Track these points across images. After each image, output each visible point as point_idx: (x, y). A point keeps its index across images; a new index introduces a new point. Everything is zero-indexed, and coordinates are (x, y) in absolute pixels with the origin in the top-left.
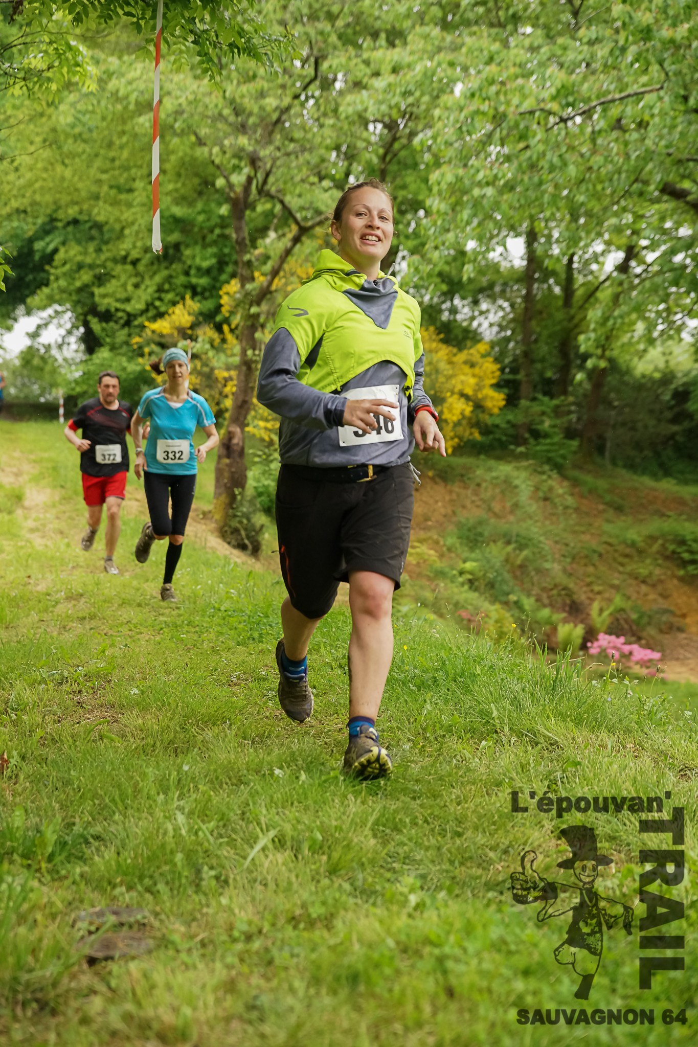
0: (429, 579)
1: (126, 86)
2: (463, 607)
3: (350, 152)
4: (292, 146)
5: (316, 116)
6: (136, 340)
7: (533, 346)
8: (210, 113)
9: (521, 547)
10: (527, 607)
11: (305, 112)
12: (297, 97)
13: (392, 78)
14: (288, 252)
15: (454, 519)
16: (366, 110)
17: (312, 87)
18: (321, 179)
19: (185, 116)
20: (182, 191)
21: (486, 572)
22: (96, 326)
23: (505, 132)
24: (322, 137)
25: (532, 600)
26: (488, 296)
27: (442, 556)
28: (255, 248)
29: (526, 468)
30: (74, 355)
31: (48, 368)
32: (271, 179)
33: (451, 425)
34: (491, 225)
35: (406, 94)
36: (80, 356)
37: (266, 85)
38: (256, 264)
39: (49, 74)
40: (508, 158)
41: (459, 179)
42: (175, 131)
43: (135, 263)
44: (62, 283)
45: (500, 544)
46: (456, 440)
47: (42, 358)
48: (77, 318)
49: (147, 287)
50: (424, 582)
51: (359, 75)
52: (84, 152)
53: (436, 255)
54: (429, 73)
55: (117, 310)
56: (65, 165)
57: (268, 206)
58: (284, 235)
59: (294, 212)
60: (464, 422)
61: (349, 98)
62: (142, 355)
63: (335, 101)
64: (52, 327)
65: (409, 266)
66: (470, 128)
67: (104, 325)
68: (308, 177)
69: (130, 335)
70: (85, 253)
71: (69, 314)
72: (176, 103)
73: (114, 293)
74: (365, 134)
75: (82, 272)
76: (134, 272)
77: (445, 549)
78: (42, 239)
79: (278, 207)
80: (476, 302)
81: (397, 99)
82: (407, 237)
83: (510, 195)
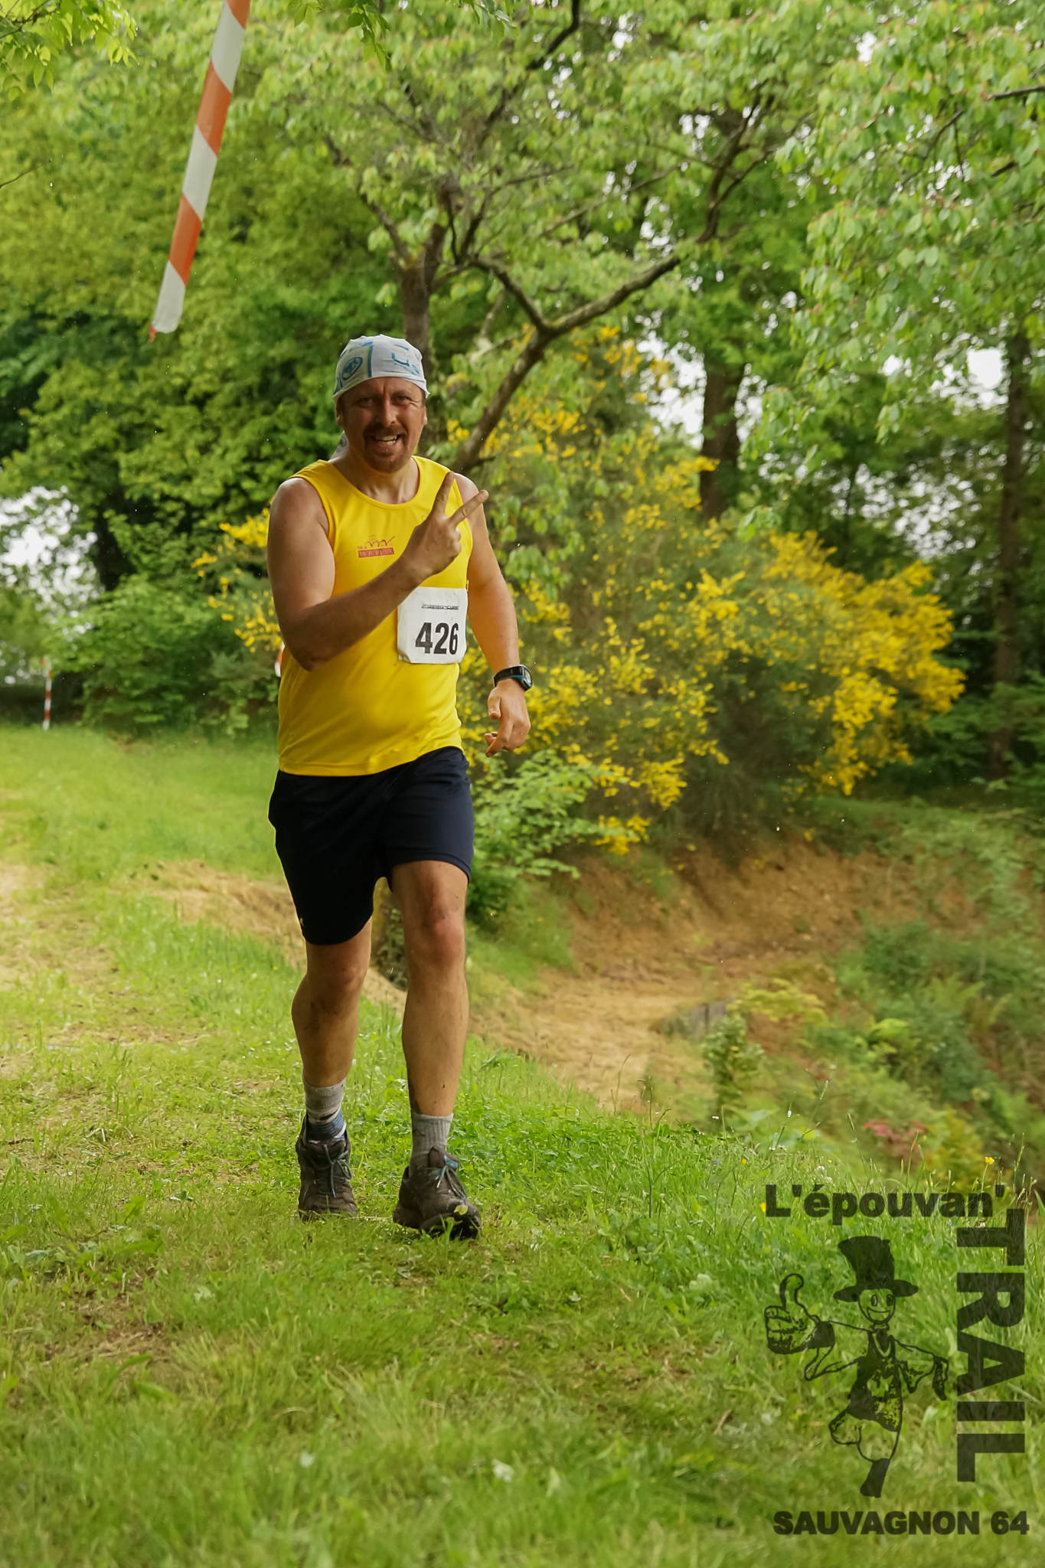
0: (805, 1053)
1: (188, 48)
2: (876, 1111)
3: (646, 175)
4: (526, 163)
5: (574, 105)
6: (206, 559)
7: (1020, 571)
8: (358, 100)
9: (996, 988)
10: (1009, 1115)
11: (551, 95)
12: (535, 65)
13: (731, 28)
14: (516, 380)
15: (858, 929)
16: (678, 92)
17: (567, 45)
18: (584, 231)
19: (308, 104)
20: (300, 256)
21: (925, 1040)
22: (121, 529)
23: (964, 136)
24: (587, 145)
25: (1021, 1098)
26: (928, 469)
27: (831, 1006)
28: (451, 372)
29: (1007, 825)
30: (76, 588)
31: (22, 616)
32: (482, 232)
33: (852, 733)
34: (936, 326)
35: (762, 58)
36: (89, 591)
37: (473, 42)
38: (450, 403)
39: (36, 29)
40: (972, 189)
41: (869, 232)
42: (285, 137)
43: (201, 402)
44: (55, 443)
45: (951, 981)
46: (862, 765)
47: (11, 595)
48: (81, 514)
49: (226, 451)
50: (795, 1060)
51: (665, 19)
52: (101, 179)
53: (821, 387)
54: (808, 18)
55: (165, 498)
56: (65, 208)
57: (476, 286)
58: (507, 345)
59: (529, 300)
60: (878, 728)
61: (643, 69)
62: (215, 591)
63: (614, 71)
64: (30, 532)
65: (765, 409)
66: (893, 129)
67: (138, 528)
68: (558, 226)
69: (190, 550)
70: (103, 383)
71: (67, 505)
72: (290, 79)
73: (158, 462)
74: (675, 141)
75: (94, 421)
76: (198, 422)
77: (838, 992)
78: (14, 355)
79: (496, 288)
80: (902, 481)
81: (743, 69)
82: (760, 348)
83: (978, 262)
